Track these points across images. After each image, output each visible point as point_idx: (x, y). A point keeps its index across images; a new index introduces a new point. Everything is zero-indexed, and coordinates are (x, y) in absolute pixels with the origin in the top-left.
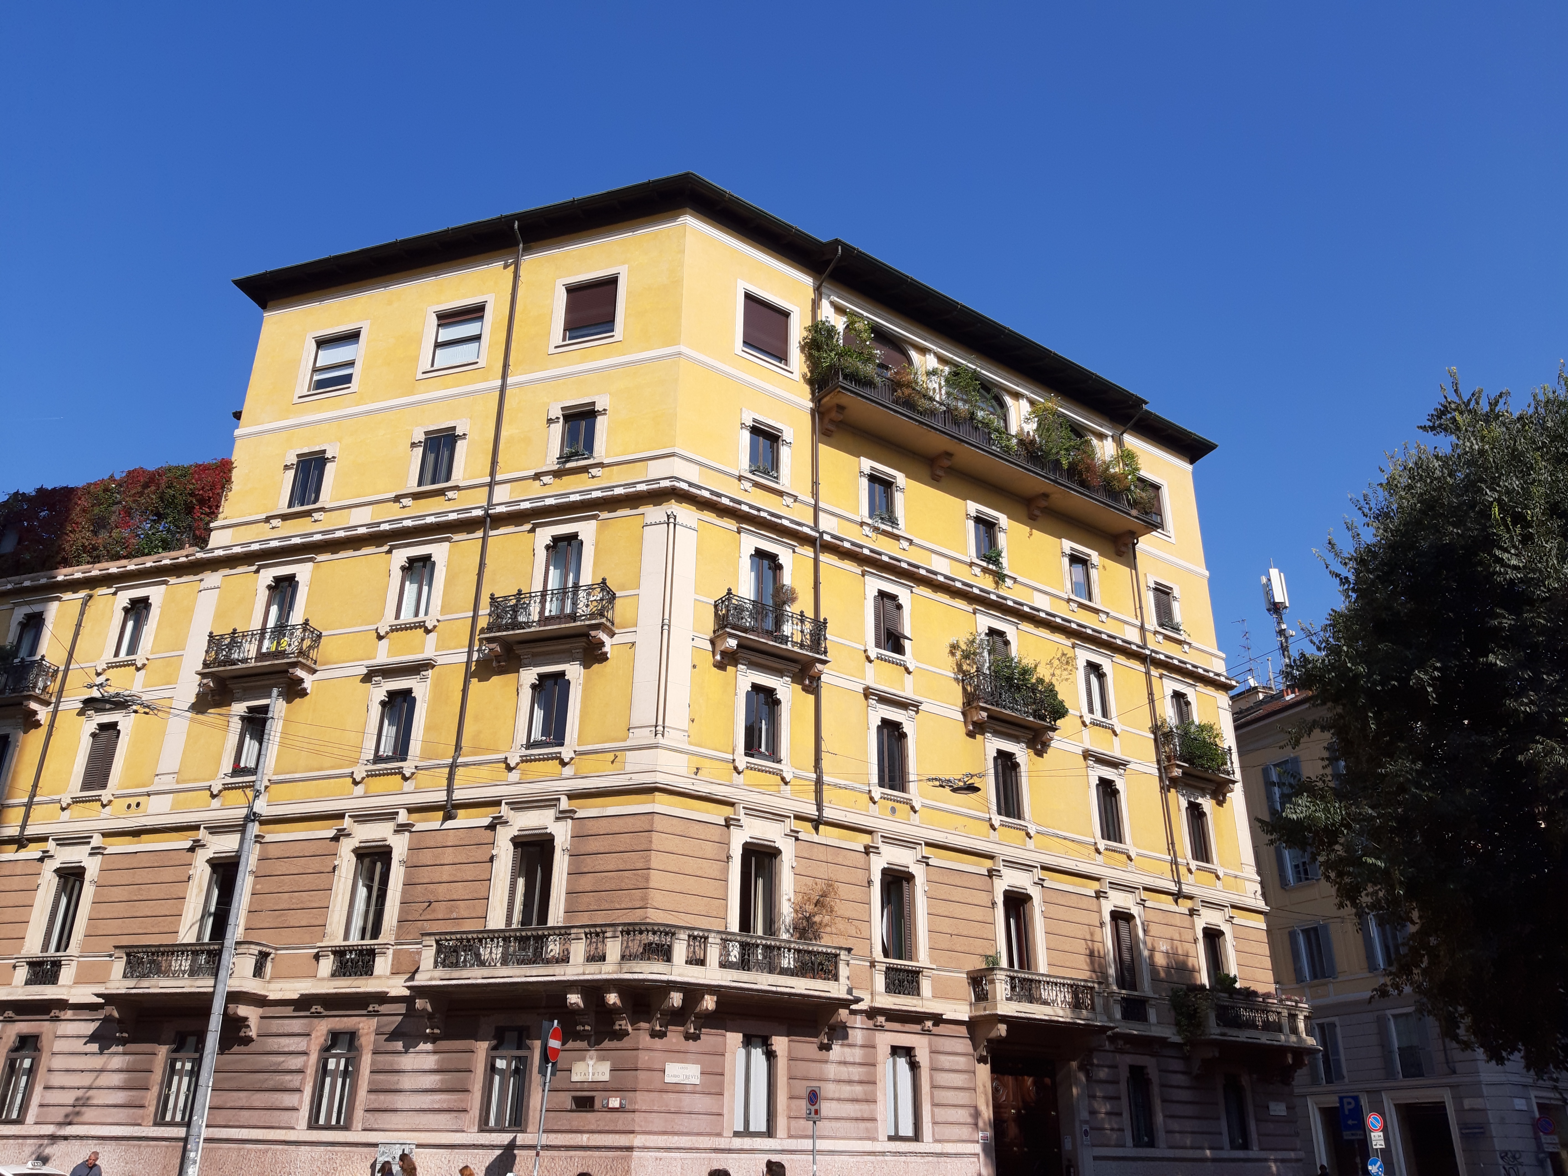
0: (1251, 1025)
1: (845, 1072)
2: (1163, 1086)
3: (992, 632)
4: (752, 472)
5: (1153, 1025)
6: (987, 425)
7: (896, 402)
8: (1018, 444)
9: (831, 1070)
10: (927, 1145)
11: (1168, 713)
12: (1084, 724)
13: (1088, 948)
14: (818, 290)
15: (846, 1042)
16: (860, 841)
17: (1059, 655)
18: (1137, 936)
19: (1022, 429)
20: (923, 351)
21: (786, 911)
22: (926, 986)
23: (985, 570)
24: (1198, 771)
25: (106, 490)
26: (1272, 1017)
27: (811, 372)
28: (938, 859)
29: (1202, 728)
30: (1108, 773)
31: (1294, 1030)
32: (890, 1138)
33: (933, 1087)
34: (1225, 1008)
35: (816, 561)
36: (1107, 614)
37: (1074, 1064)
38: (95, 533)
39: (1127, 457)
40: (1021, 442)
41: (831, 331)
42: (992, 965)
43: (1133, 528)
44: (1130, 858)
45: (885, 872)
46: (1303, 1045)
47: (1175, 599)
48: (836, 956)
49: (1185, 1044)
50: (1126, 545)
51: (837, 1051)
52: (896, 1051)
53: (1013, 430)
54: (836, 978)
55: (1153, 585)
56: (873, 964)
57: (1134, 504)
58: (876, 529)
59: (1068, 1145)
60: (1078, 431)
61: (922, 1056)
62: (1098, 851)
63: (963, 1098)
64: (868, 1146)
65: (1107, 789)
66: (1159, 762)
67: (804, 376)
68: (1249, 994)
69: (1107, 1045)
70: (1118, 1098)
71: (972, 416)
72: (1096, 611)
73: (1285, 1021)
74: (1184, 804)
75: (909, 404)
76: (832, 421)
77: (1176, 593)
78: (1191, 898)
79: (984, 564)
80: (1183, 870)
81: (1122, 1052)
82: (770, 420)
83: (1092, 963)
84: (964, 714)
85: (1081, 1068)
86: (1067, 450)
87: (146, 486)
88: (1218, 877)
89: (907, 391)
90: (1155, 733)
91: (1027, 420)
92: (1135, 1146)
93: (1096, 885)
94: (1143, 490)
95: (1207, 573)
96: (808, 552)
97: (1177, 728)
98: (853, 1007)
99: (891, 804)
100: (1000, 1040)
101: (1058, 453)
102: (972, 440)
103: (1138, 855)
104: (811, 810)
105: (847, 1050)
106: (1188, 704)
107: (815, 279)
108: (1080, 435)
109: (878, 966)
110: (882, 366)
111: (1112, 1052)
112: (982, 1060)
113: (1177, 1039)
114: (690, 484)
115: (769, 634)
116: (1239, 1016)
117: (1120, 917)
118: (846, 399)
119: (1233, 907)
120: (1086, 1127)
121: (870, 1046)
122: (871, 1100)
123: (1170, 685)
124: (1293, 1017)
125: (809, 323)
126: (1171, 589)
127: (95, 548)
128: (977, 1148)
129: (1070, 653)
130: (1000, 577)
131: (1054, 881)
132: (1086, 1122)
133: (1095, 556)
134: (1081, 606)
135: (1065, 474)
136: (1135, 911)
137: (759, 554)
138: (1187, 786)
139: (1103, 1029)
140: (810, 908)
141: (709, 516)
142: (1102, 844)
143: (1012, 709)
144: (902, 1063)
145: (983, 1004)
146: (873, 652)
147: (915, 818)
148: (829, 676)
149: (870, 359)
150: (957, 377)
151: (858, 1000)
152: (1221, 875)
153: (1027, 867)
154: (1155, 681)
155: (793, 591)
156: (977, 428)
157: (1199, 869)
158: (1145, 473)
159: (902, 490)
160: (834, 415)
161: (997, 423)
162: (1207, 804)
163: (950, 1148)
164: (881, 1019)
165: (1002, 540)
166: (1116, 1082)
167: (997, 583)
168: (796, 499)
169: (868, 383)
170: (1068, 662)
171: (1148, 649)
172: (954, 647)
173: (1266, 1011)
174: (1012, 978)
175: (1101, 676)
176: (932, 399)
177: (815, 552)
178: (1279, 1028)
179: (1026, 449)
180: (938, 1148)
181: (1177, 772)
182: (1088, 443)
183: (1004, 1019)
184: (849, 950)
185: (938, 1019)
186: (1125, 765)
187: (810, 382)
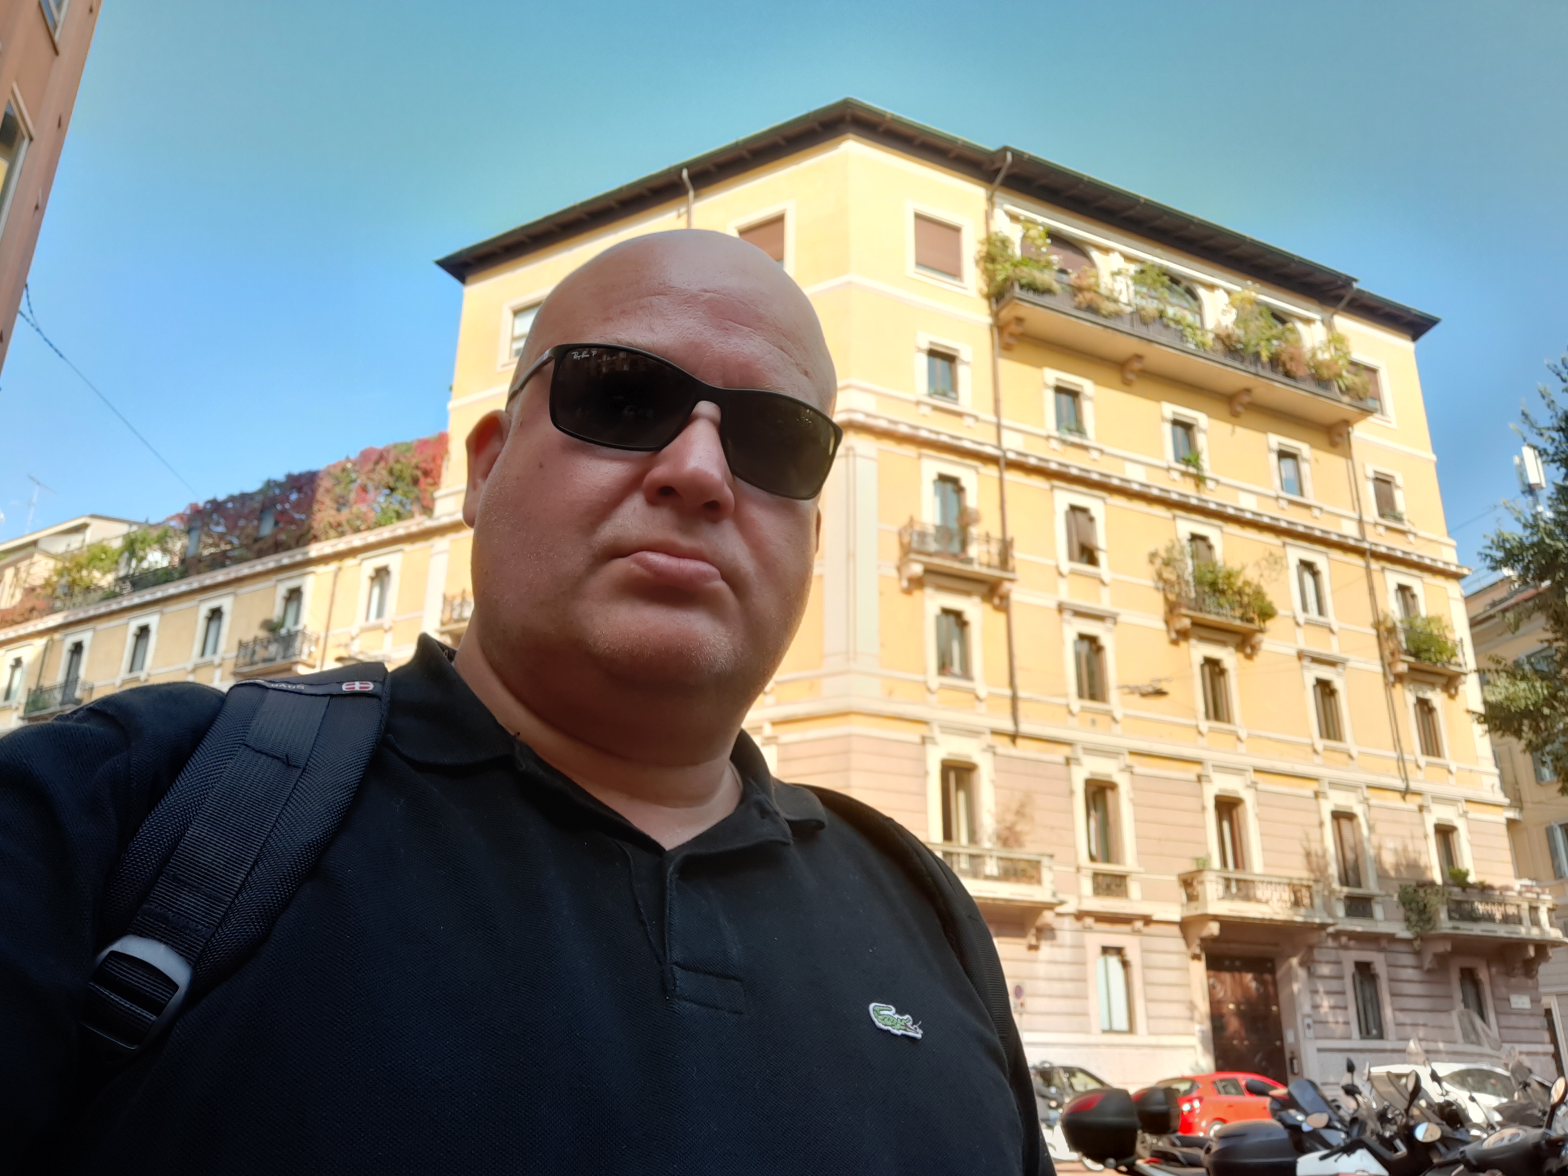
0: (1490, 918)
1: (1055, 971)
2: (1392, 980)
3: (1194, 538)
4: (930, 395)
5: (1380, 921)
6: (1178, 322)
7: (1078, 308)
8: (1214, 340)
9: (1041, 969)
10: (1142, 1036)
11: (1393, 608)
12: (1298, 624)
13: (1305, 849)
14: (990, 200)
15: (1055, 942)
16: (1059, 754)
17: (1267, 554)
18: (1361, 834)
19: (1219, 322)
20: (1106, 250)
21: (988, 822)
22: (1134, 889)
23: (1184, 474)
24: (1426, 665)
25: (344, 470)
26: (1512, 910)
27: (988, 286)
28: (1142, 767)
29: (1429, 621)
30: (1325, 673)
31: (1536, 922)
32: (1104, 1032)
33: (1146, 983)
34: (1459, 903)
35: (1001, 480)
36: (1321, 509)
37: (1295, 961)
38: (338, 510)
39: (1337, 341)
40: (1218, 337)
41: (1005, 243)
42: (1202, 867)
43: (1346, 416)
44: (1351, 757)
45: (1088, 783)
46: (1546, 937)
47: (1398, 487)
48: (1038, 863)
49: (1415, 939)
50: (1340, 435)
51: (1046, 949)
52: (1106, 950)
53: (1210, 324)
54: (1039, 882)
55: (1371, 474)
56: (1078, 869)
57: (1347, 390)
58: (1064, 442)
59: (1289, 1037)
60: (1280, 317)
61: (1133, 954)
62: (1315, 751)
63: (1177, 993)
64: (1081, 1038)
65: (1325, 689)
66: (1382, 658)
67: (980, 291)
68: (1484, 889)
69: (1330, 943)
70: (1342, 993)
71: (1161, 315)
72: (1308, 507)
73: (1525, 914)
74: (1411, 699)
75: (1092, 309)
76: (1012, 335)
77: (1399, 480)
78: (1419, 794)
79: (1182, 467)
80: (1410, 767)
81: (1346, 948)
82: (946, 341)
83: (1309, 862)
84: (1167, 622)
85: (1302, 964)
86: (1268, 340)
87: (377, 463)
88: (1450, 772)
89: (1088, 295)
90: (1378, 630)
91: (1224, 312)
92: (1362, 1038)
93: (1314, 786)
94: (1356, 375)
95: (1434, 458)
96: (992, 471)
97: (1402, 622)
98: (1059, 909)
99: (1090, 716)
100: (1214, 940)
101: (1258, 345)
102: (1163, 340)
103: (1360, 753)
104: (1007, 725)
105: (1057, 951)
106: (1413, 596)
107: (987, 189)
108: (1283, 322)
109: (1084, 871)
110: (1063, 271)
111: (1335, 948)
112: (1196, 957)
113: (1406, 934)
114: (868, 415)
115: (955, 557)
116: (1473, 910)
117: (1341, 816)
118: (1025, 310)
119: (1468, 801)
120: (1308, 1021)
121: (1080, 946)
122: (1083, 996)
123: (1394, 577)
124: (1534, 909)
125: (982, 235)
126: (1392, 477)
127: (339, 525)
128: (1195, 1041)
129: (1278, 552)
130: (1200, 480)
131: (1267, 784)
132: (1309, 1016)
133: (1304, 449)
134: (1291, 502)
135: (1268, 366)
136: (1358, 810)
137: (943, 479)
138: (1414, 681)
139: (1323, 926)
140: (1010, 818)
141: (888, 445)
142: (1320, 744)
143: (1218, 614)
144: (1114, 961)
145: (1193, 904)
146: (1066, 566)
147: (1117, 729)
148: (1018, 594)
149: (1048, 265)
150: (1142, 276)
151: (1061, 903)
152: (1453, 768)
153: (1238, 771)
154: (1376, 577)
155: (977, 512)
156: (1167, 326)
157: (1428, 764)
158: (1357, 356)
159: (1090, 399)
160: (1014, 328)
161: (1189, 318)
162: (1437, 698)
163: (1165, 1040)
164: (1089, 921)
165: (1202, 441)
166: (1340, 977)
167: (1197, 486)
168: (976, 418)
169: (1047, 291)
170: (1276, 561)
171: (1368, 542)
172: (1153, 556)
173: (1502, 903)
174: (1228, 880)
175: (1315, 574)
176: (1116, 301)
177: (1001, 472)
178: (1519, 921)
179: (1224, 343)
180: (1153, 1040)
181: (1402, 668)
182: (1294, 331)
183: (1215, 918)
184: (1051, 856)
185: (1147, 920)
186: (1343, 663)
187: (988, 297)
